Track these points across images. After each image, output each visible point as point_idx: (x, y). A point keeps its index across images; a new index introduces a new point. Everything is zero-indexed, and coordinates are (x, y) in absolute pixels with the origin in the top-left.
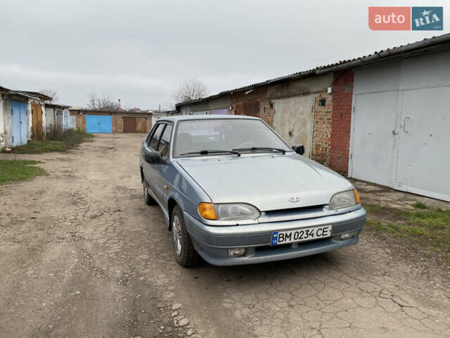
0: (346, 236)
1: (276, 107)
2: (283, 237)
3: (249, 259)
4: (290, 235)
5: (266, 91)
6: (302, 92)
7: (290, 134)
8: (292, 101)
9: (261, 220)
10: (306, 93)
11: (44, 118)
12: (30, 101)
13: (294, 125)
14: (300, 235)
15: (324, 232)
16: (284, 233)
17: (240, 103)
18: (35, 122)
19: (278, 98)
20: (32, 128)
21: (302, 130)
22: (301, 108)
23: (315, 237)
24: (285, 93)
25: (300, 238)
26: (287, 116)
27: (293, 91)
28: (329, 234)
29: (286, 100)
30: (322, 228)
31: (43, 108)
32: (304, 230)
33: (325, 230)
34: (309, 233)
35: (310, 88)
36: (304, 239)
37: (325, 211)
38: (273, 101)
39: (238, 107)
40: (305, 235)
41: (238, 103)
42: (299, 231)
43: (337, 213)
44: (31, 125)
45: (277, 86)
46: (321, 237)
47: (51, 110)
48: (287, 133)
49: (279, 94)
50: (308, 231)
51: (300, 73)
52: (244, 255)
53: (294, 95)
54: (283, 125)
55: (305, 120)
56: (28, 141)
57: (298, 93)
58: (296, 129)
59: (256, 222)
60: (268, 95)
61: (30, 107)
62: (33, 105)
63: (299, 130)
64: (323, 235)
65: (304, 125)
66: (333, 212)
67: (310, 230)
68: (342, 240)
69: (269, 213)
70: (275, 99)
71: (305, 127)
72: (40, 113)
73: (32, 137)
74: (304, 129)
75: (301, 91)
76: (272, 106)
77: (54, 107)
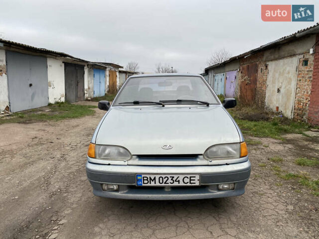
0: (226, 186)
1: (269, 68)
2: (147, 180)
3: (121, 195)
4: (155, 178)
5: (263, 55)
6: (289, 55)
7: (279, 91)
8: (281, 62)
9: (130, 162)
10: (293, 55)
11: (118, 80)
12: (108, 69)
13: (282, 83)
14: (165, 180)
15: (190, 180)
16: (148, 176)
17: (245, 66)
18: (111, 83)
19: (272, 60)
20: (109, 86)
21: (287, 88)
22: (288, 69)
23: (182, 184)
24: (277, 56)
25: (165, 183)
26: (277, 75)
27: (282, 53)
28: (197, 184)
29: (277, 62)
30: (189, 176)
31: (118, 74)
32: (169, 176)
33: (192, 179)
34: (174, 179)
35: (296, 50)
36: (170, 184)
37: (198, 162)
38: (267, 63)
39: (243, 69)
40: (170, 181)
41: (244, 66)
42: (164, 176)
43: (210, 163)
44: (108, 84)
45: (271, 50)
46: (189, 184)
47: (124, 75)
48: (276, 90)
49: (272, 57)
50: (173, 177)
51: (285, 37)
52: (117, 191)
53: (283, 58)
54: (274, 82)
55: (290, 79)
56: (105, 94)
57: (286, 56)
58: (283, 86)
59: (126, 163)
60: (264, 58)
61: (107, 73)
62: (110, 71)
63: (286, 87)
64: (190, 183)
65: (289, 83)
66: (205, 162)
67: (176, 177)
68: (219, 190)
69: (141, 157)
70: (269, 61)
71: (290, 84)
72: (115, 76)
73: (108, 92)
74: (289, 86)
75: (288, 53)
76: (267, 67)
77: (125, 72)
